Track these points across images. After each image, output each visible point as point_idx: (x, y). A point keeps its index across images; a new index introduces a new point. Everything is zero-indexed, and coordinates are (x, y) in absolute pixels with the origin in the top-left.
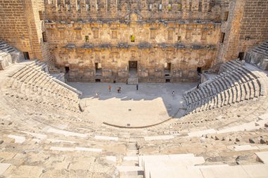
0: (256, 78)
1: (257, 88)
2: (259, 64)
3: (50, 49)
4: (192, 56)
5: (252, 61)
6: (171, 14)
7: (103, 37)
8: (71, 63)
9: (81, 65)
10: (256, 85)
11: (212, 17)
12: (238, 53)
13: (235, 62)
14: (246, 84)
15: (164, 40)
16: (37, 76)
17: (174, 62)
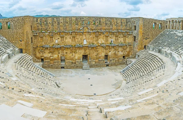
0: (157, 56)
1: (160, 61)
2: (154, 50)
3: (34, 48)
4: (119, 50)
5: (151, 50)
6: (107, 27)
7: (67, 40)
8: (45, 56)
9: (52, 58)
10: (159, 60)
11: (128, 28)
12: (143, 46)
13: (143, 51)
14: (154, 60)
15: (103, 42)
16: (28, 63)
17: (110, 54)
